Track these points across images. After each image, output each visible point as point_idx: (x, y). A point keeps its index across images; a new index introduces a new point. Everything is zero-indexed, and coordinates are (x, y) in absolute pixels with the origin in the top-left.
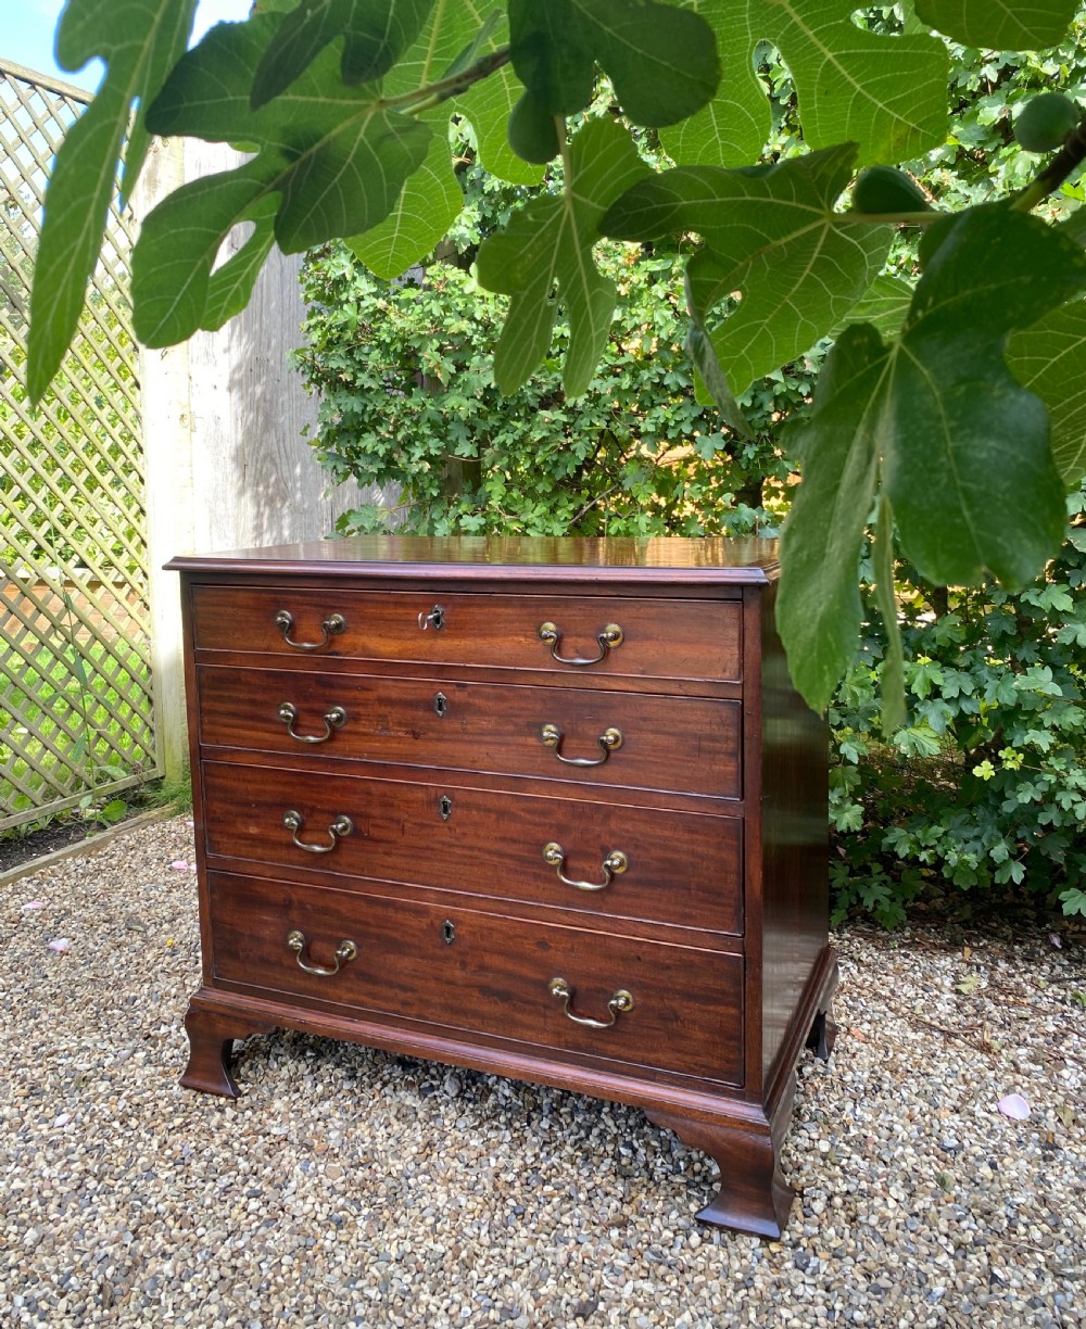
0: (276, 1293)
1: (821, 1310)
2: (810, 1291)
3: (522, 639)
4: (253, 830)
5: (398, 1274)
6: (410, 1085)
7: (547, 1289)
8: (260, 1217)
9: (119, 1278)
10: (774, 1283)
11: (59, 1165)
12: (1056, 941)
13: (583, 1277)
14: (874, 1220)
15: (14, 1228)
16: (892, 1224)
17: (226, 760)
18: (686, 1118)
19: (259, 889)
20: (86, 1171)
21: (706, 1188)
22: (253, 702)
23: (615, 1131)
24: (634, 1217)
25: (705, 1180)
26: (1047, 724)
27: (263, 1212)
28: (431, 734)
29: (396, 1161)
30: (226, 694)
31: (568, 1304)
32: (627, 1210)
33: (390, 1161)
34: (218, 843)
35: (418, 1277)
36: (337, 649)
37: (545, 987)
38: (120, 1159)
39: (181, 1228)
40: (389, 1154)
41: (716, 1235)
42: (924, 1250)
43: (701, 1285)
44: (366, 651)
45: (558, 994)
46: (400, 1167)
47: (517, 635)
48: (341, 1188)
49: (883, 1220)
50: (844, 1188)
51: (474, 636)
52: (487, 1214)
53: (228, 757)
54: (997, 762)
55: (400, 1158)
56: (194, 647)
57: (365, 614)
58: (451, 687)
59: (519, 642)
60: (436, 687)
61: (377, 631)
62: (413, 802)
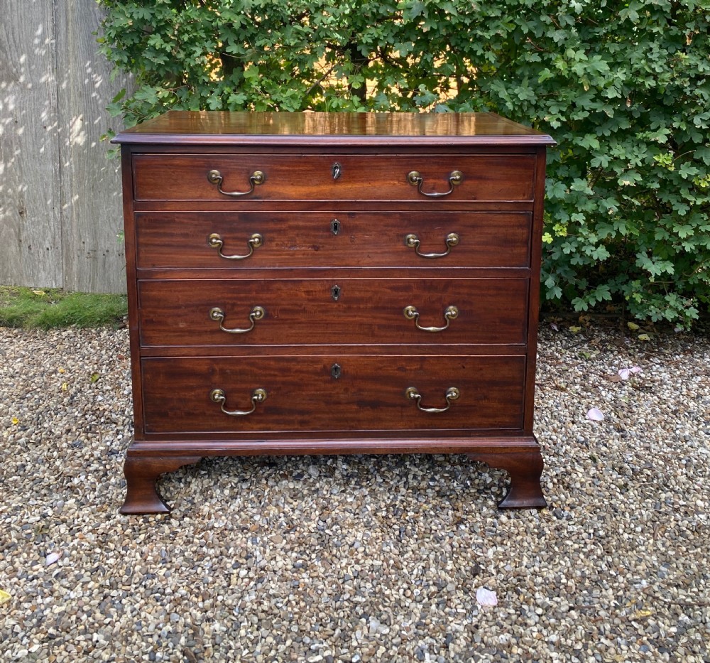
0: (299, 618)
1: (585, 535)
2: (575, 528)
3: (396, 182)
4: (182, 325)
5: (362, 584)
6: (284, 477)
7: (450, 566)
8: (251, 579)
9: (192, 643)
10: (555, 529)
11: (79, 587)
12: (555, 328)
13: (463, 554)
14: (578, 485)
15: (82, 638)
16: (587, 485)
17: (161, 277)
18: (492, 453)
19: (187, 366)
20: (102, 586)
21: (489, 491)
22: (186, 235)
23: (421, 473)
24: (465, 517)
25: (486, 488)
26: (580, 210)
27: (251, 574)
28: (327, 246)
29: (309, 523)
30: (162, 231)
31: (466, 571)
32: (458, 514)
33: (306, 524)
34: (151, 338)
35: (375, 583)
36: (258, 195)
37: (403, 394)
38: (121, 572)
39: (203, 601)
40: (302, 520)
41: (512, 514)
42: (607, 494)
43: (522, 540)
44: (280, 195)
45: (414, 397)
46: (314, 525)
47: (392, 180)
48: (288, 547)
49: (582, 484)
50: (555, 473)
51: (363, 181)
52: (387, 537)
53: (162, 276)
54: (552, 233)
55: (311, 520)
56: (134, 199)
57: (281, 170)
58: (343, 216)
59: (394, 184)
60: (333, 216)
61: (289, 181)
62: (312, 291)
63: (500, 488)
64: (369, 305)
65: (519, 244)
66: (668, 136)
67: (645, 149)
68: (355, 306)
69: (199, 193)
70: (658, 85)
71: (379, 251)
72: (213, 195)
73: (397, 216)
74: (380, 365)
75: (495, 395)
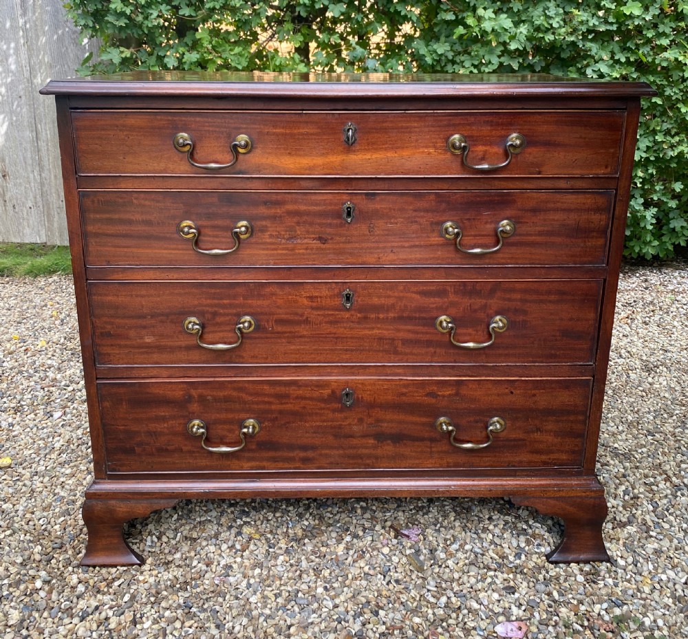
3: (432, 150)
4: (148, 339)
17: (118, 278)
18: (543, 497)
22: (149, 223)
28: (338, 238)
30: (116, 216)
34: (109, 355)
36: (242, 169)
37: (432, 426)
44: (274, 169)
45: (447, 430)
47: (427, 147)
51: (386, 149)
53: (120, 276)
56: (76, 173)
57: (274, 134)
58: (359, 197)
59: (429, 153)
60: (345, 197)
61: (286, 149)
62: (317, 297)
64: (391, 315)
65: (594, 234)
68: (373, 316)
69: (163, 165)
70: (556, 39)
71: (407, 244)
72: (182, 168)
73: (432, 197)
74: (404, 390)
75: (550, 426)
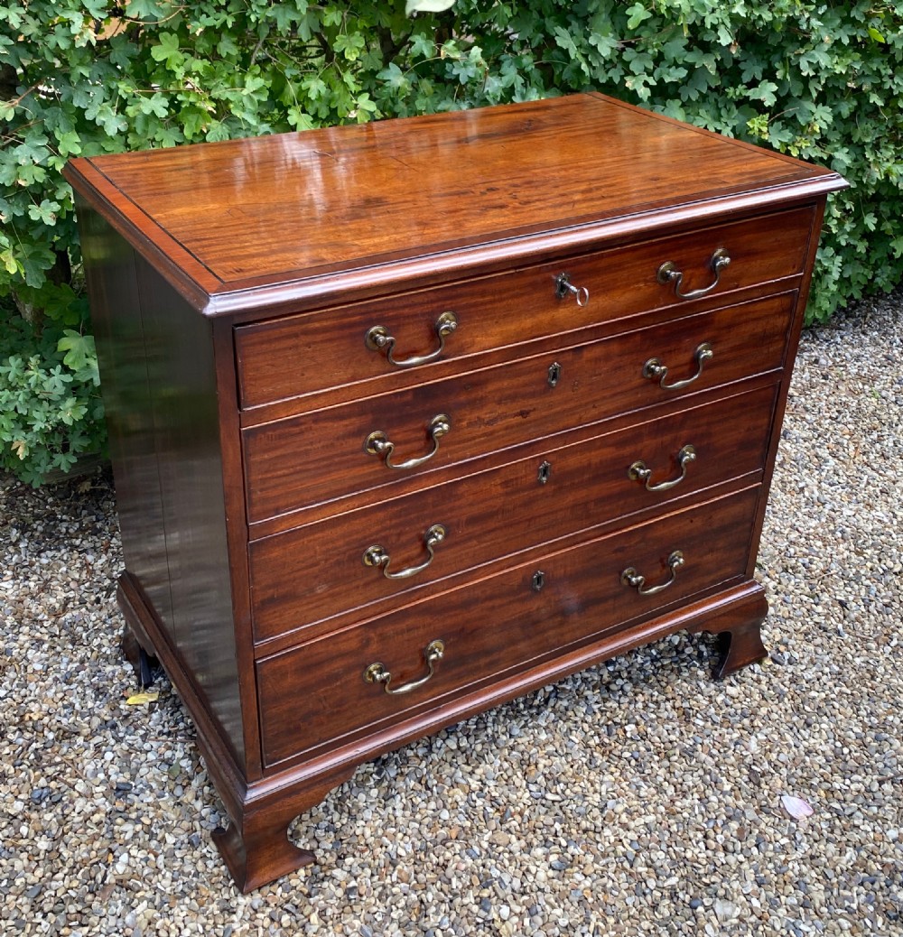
3: (642, 285)
17: (287, 526)
30: (290, 450)
34: (271, 625)
44: (478, 345)
45: (637, 582)
47: (638, 282)
51: (598, 294)
53: (290, 523)
56: (239, 407)
57: (482, 304)
58: (566, 354)
59: (640, 288)
60: (551, 359)
61: (492, 319)
62: (512, 480)
63: (695, 646)
64: (586, 476)
65: (777, 338)
66: (775, 93)
67: (736, 112)
68: (568, 483)
69: (351, 371)
70: (774, 18)
71: (607, 394)
72: (374, 369)
73: (638, 338)
74: (594, 554)
75: (721, 544)
